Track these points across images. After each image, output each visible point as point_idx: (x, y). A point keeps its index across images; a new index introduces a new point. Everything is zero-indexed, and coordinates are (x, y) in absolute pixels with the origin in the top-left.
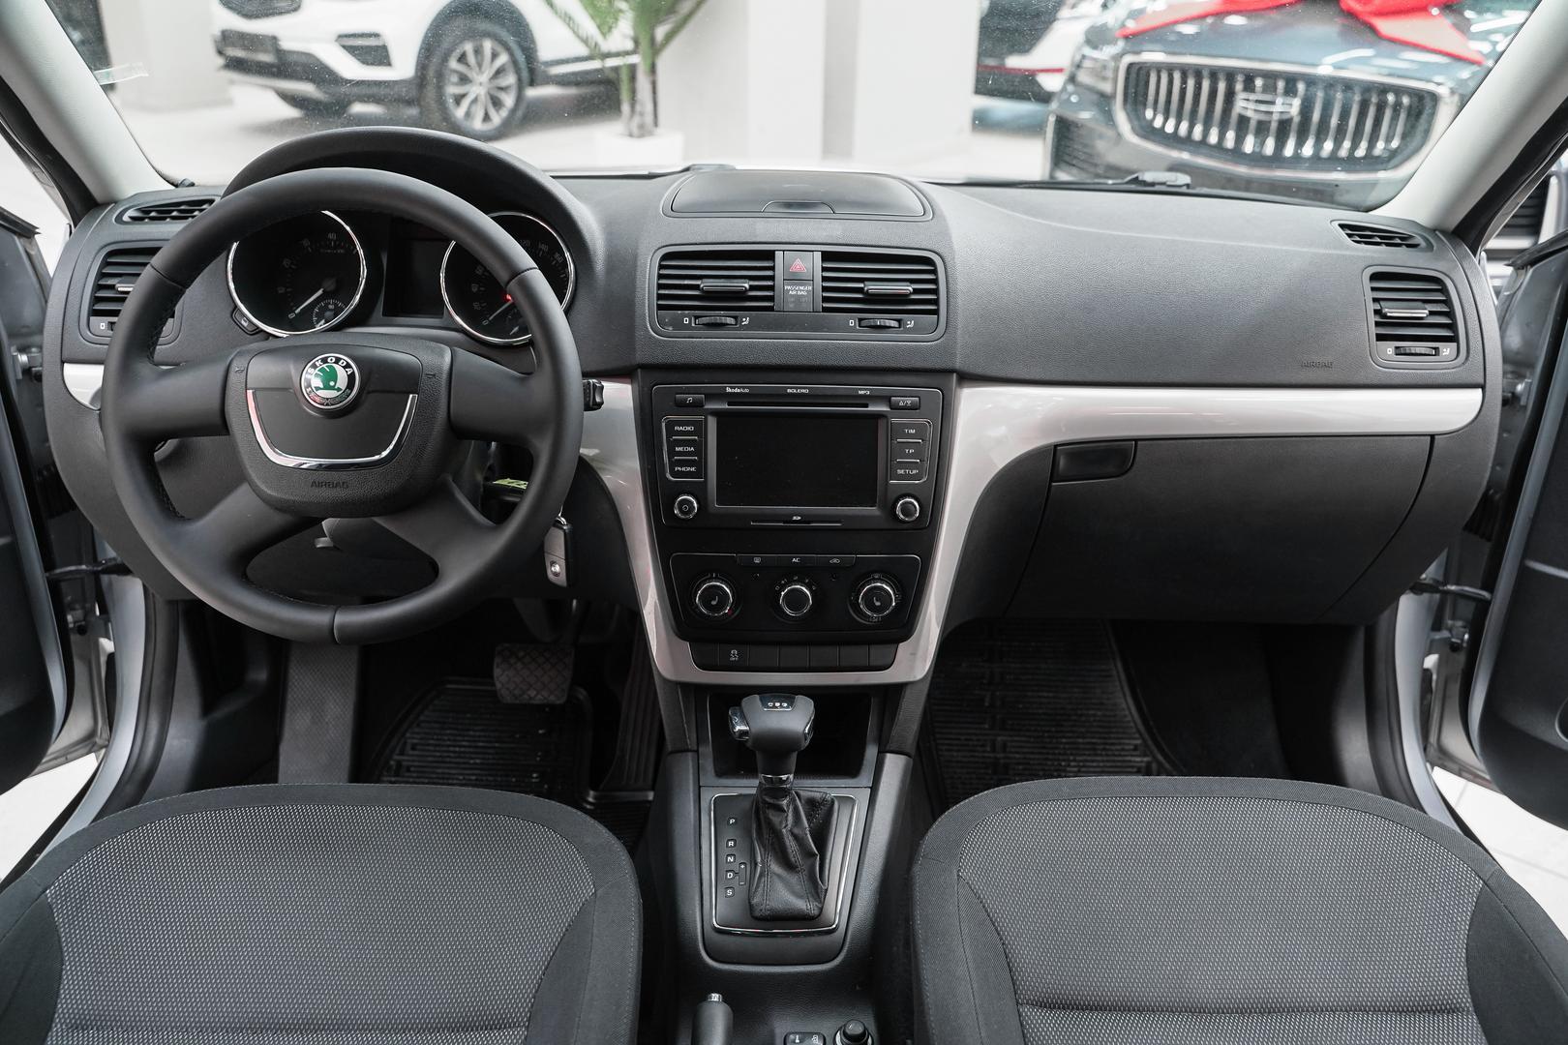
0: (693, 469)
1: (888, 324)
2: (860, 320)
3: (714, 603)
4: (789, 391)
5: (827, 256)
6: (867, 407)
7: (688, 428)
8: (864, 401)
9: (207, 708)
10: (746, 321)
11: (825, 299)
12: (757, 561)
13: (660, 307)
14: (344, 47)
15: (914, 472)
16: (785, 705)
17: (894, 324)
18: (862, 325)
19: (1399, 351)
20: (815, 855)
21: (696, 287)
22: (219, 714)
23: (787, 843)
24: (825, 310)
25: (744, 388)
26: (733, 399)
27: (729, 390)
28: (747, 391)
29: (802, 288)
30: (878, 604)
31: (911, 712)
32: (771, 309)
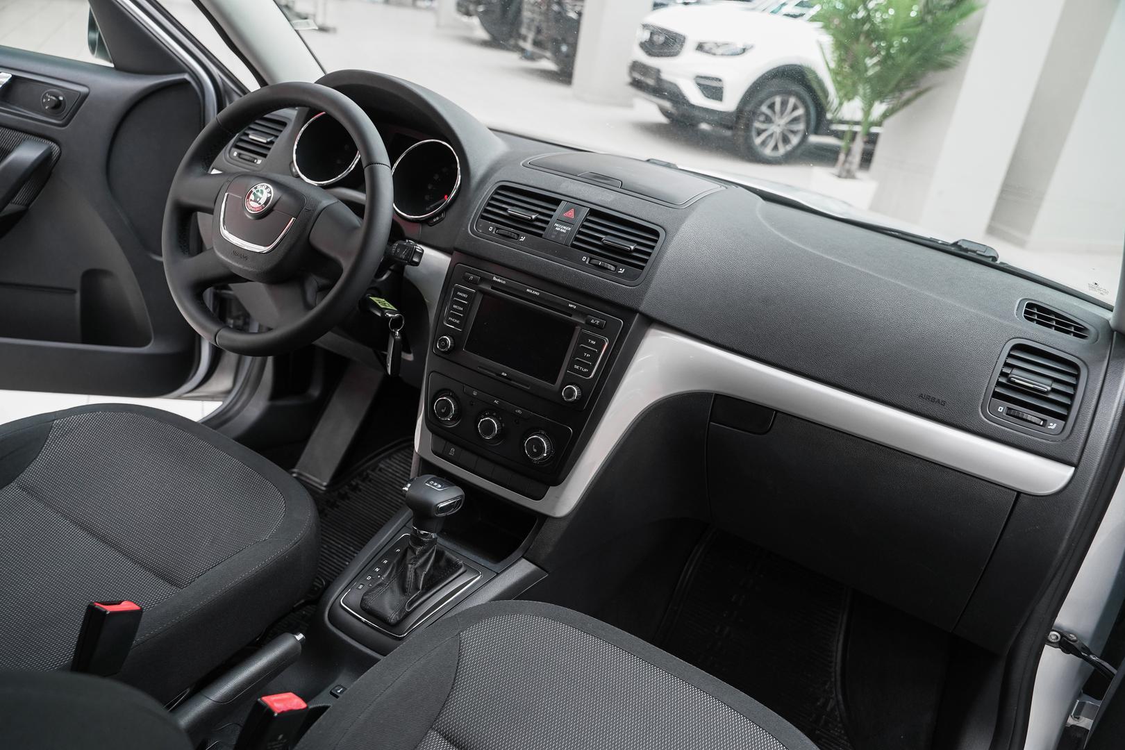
0: (458, 322)
1: (609, 268)
2: (591, 259)
3: (443, 411)
4: (528, 290)
5: (593, 212)
6: (571, 316)
7: (464, 295)
8: (571, 312)
9: (276, 394)
10: (523, 239)
11: (577, 239)
12: (475, 394)
13: (482, 217)
14: (699, 84)
15: (585, 370)
16: (440, 486)
17: (613, 268)
18: (592, 262)
19: (1009, 412)
21: (505, 210)
22: (280, 403)
23: (408, 574)
24: (573, 246)
25: (503, 280)
26: (495, 286)
27: (495, 279)
28: (504, 282)
29: (565, 228)
30: (535, 450)
32: (540, 235)
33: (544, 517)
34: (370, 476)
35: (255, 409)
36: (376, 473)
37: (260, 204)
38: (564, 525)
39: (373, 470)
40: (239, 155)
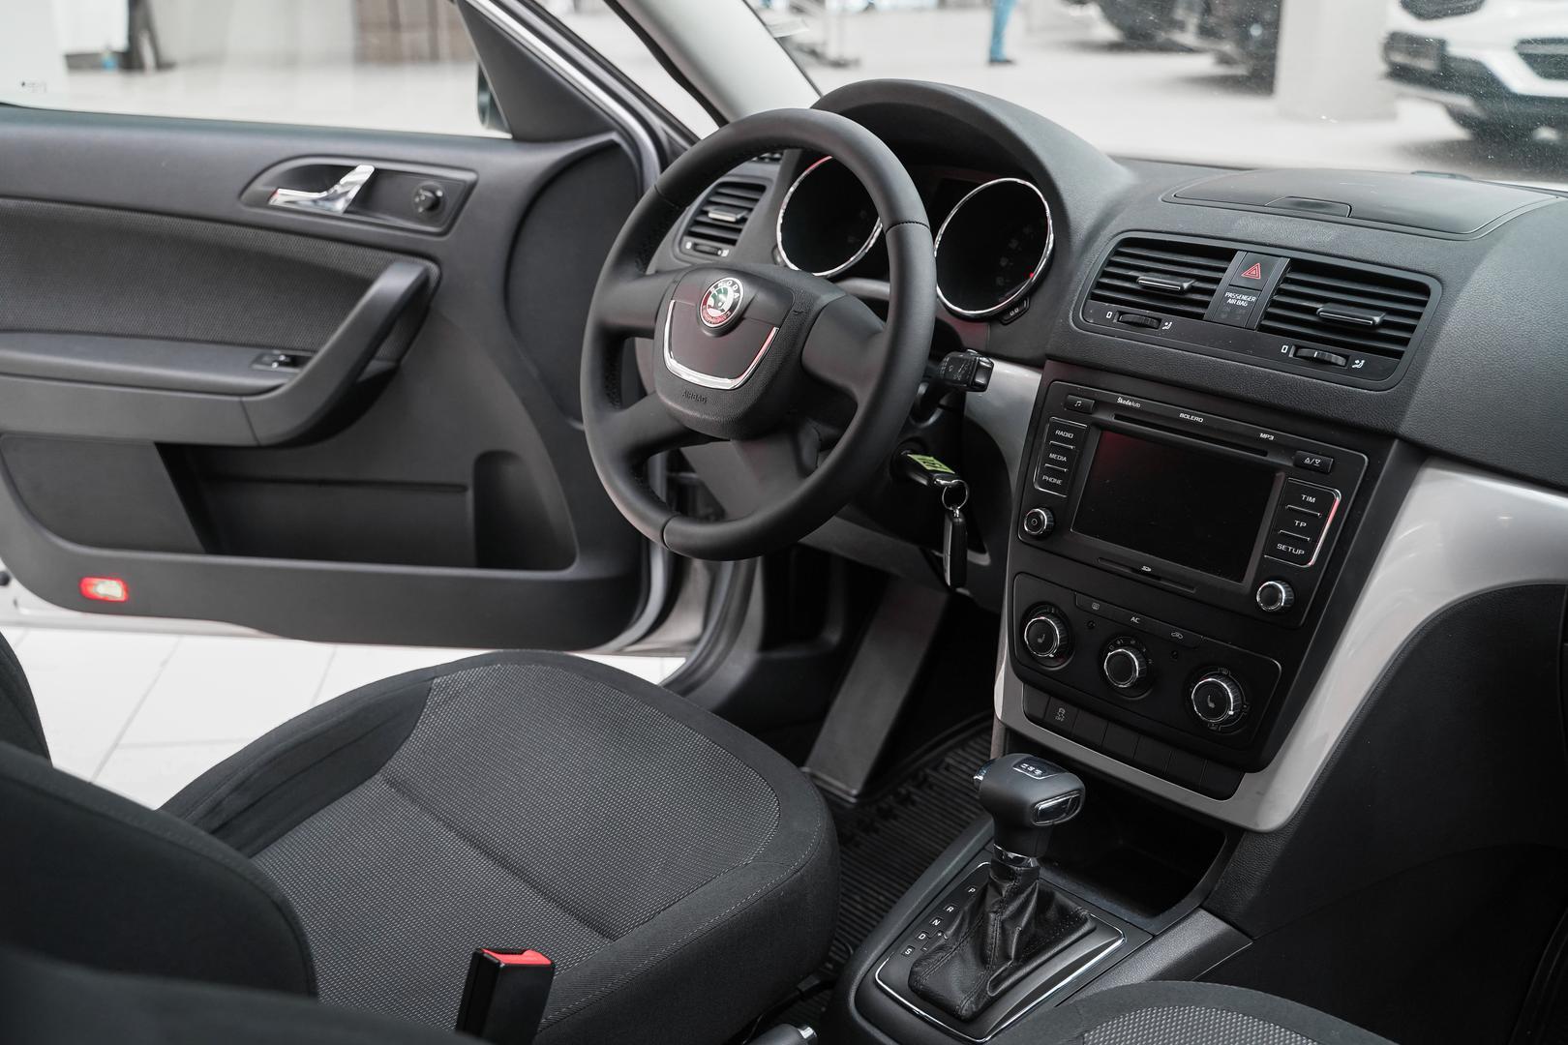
0: (1059, 482)
1: (1333, 360)
2: (1298, 348)
3: (1040, 641)
4: (1182, 415)
5: (1296, 265)
6: (1265, 456)
7: (1068, 435)
8: (1264, 448)
9: (768, 642)
10: (1167, 326)
11: (1268, 316)
12: (1095, 607)
13: (1094, 297)
14: (1521, 54)
15: (1299, 552)
16: (1038, 772)
17: (1341, 361)
18: (1299, 354)
20: (1008, 958)
21: (1133, 279)
22: (776, 655)
23: (990, 929)
24: (1262, 328)
25: (1136, 402)
26: (1122, 413)
27: (1120, 401)
28: (1138, 405)
29: (1244, 298)
30: (1212, 705)
31: (1251, 869)
32: (1200, 317)
33: (1237, 833)
34: (931, 779)
35: (737, 666)
36: (941, 774)
37: (723, 310)
38: (1278, 846)
39: (935, 769)
40: (695, 245)
